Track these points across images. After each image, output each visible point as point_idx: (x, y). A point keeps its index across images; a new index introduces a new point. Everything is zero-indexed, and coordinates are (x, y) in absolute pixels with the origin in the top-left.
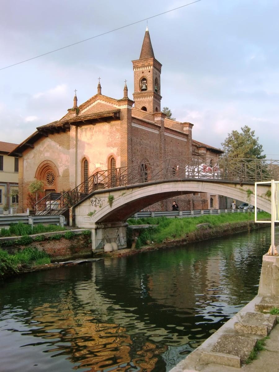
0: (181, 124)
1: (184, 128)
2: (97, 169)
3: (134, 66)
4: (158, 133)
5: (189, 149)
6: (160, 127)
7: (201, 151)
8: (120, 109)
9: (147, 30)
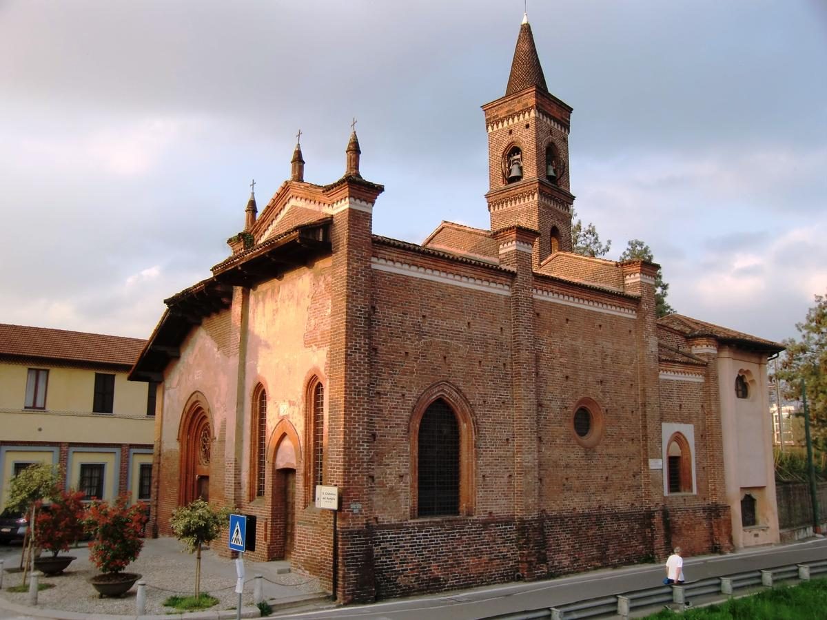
0: (617, 266)
1: (628, 277)
2: (284, 418)
3: (487, 120)
4: (509, 294)
5: (645, 344)
6: (512, 275)
7: (699, 347)
8: (332, 217)
9: (524, 21)
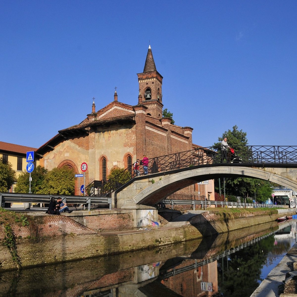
0: (182, 128)
1: (185, 131)
2: (115, 166)
3: (139, 78)
4: (166, 135)
6: (167, 130)
7: (199, 152)
8: (135, 114)
